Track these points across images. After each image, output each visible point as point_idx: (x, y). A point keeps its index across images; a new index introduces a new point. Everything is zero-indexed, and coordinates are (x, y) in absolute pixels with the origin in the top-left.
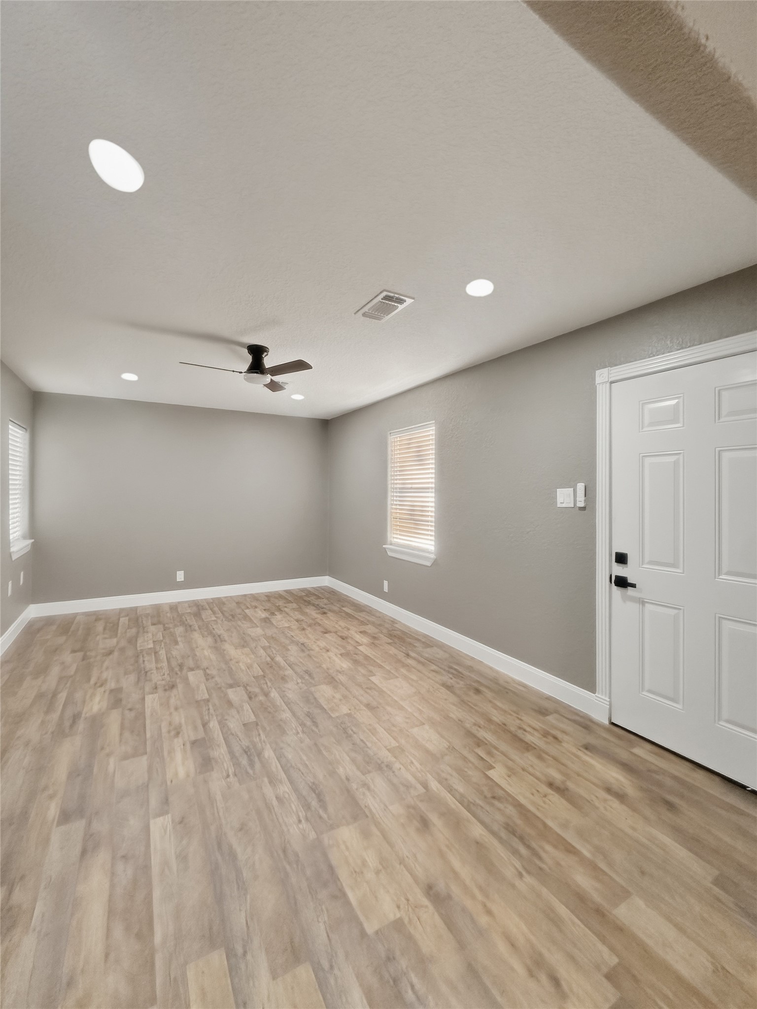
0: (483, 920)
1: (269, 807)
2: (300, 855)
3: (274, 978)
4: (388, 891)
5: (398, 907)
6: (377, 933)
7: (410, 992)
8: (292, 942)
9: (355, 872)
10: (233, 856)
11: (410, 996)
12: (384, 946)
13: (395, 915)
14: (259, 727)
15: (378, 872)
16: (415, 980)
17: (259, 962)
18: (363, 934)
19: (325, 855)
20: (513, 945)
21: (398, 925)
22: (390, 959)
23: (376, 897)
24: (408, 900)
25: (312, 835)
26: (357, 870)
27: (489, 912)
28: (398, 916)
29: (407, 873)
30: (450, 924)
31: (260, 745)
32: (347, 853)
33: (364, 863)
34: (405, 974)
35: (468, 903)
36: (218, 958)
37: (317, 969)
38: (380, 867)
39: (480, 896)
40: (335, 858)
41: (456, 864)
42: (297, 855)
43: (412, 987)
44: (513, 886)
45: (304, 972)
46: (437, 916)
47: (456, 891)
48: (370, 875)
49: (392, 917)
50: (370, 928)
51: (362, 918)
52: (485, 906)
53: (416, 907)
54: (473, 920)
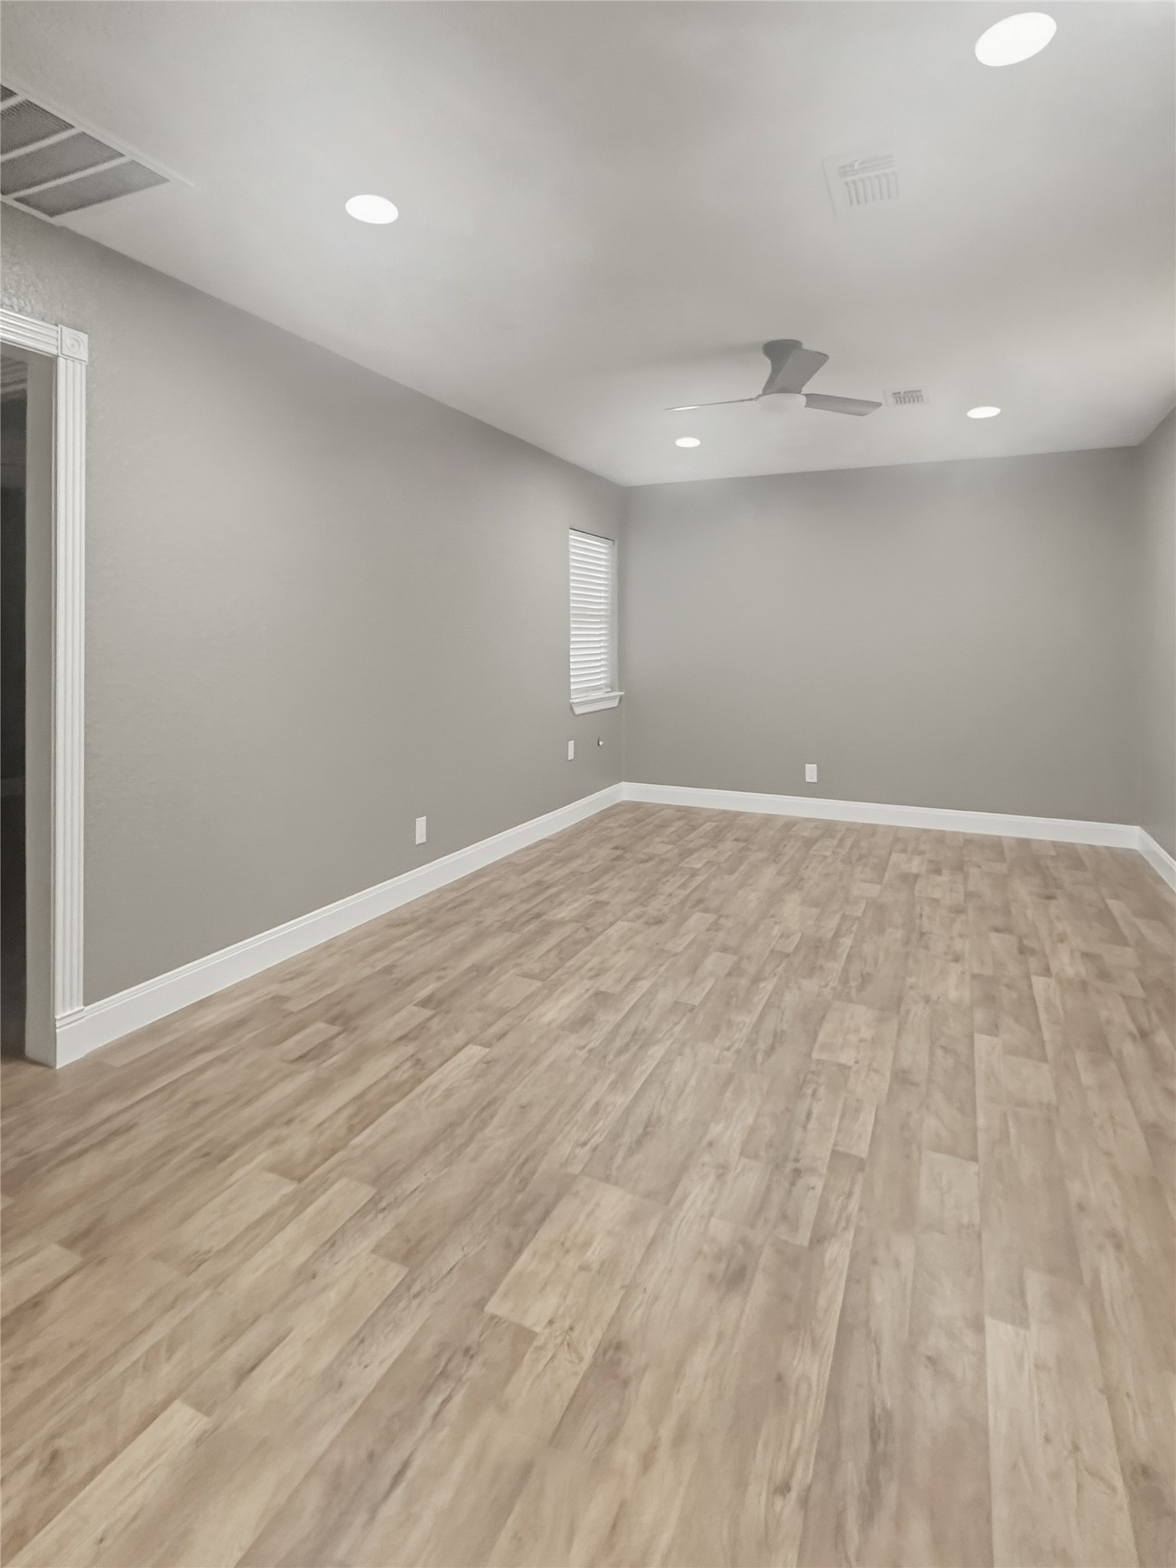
0: (626, 1457)
1: (577, 1105)
2: (536, 1176)
3: (373, 1251)
4: (565, 1297)
5: (551, 1322)
6: (493, 1317)
7: (440, 1400)
8: (421, 1240)
9: (563, 1244)
10: (484, 1124)
11: (434, 1403)
12: (481, 1336)
13: (534, 1325)
14: (689, 1014)
15: (584, 1268)
16: (458, 1398)
17: (382, 1228)
18: (481, 1304)
19: (558, 1197)
20: (614, 1527)
21: (523, 1336)
22: (469, 1353)
23: (544, 1287)
24: (571, 1329)
25: (575, 1169)
26: (568, 1244)
27: (647, 1461)
28: (537, 1329)
29: (615, 1303)
30: (577, 1406)
31: (661, 1035)
32: (582, 1218)
33: (586, 1245)
34: (460, 1380)
35: (637, 1419)
36: (365, 1193)
37: (405, 1285)
38: (595, 1266)
39: (666, 1432)
40: (565, 1209)
41: (699, 1362)
42: (533, 1173)
43: (446, 1401)
44: (741, 1484)
45: (395, 1273)
46: (575, 1382)
47: (646, 1387)
48: (571, 1262)
49: (528, 1322)
50: (494, 1307)
51: (501, 1289)
52: (653, 1448)
53: (568, 1345)
54: (611, 1439)
